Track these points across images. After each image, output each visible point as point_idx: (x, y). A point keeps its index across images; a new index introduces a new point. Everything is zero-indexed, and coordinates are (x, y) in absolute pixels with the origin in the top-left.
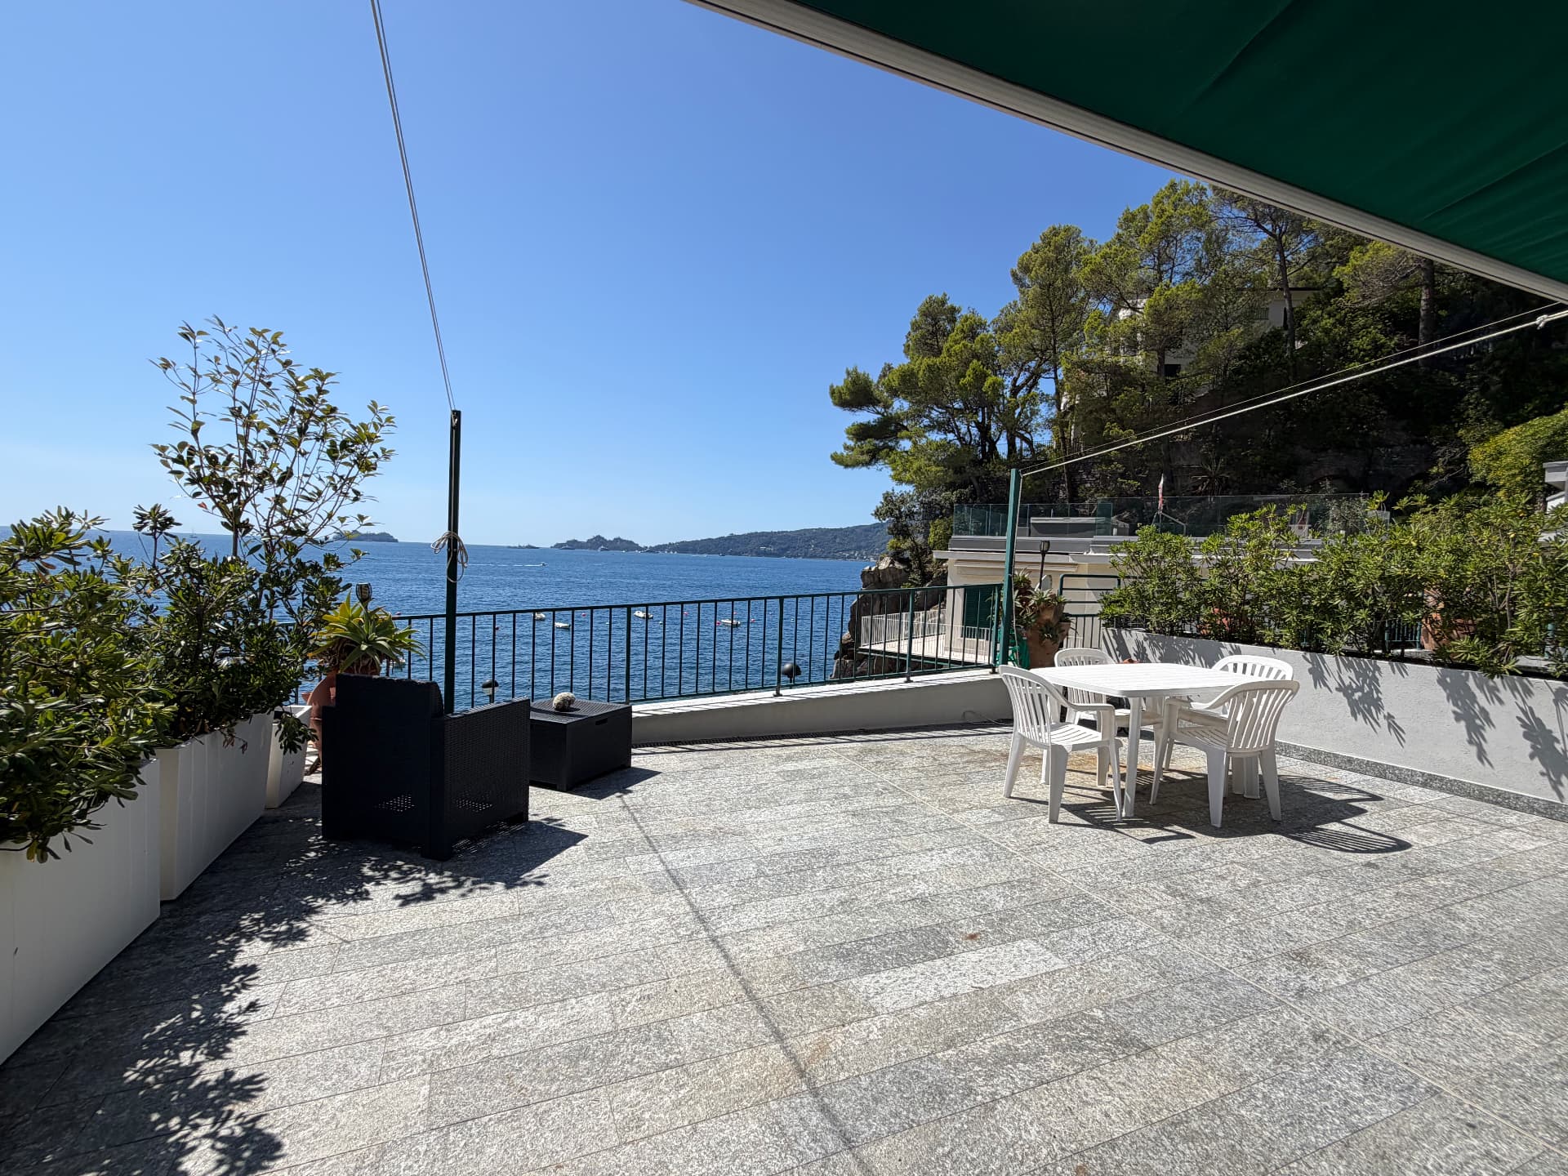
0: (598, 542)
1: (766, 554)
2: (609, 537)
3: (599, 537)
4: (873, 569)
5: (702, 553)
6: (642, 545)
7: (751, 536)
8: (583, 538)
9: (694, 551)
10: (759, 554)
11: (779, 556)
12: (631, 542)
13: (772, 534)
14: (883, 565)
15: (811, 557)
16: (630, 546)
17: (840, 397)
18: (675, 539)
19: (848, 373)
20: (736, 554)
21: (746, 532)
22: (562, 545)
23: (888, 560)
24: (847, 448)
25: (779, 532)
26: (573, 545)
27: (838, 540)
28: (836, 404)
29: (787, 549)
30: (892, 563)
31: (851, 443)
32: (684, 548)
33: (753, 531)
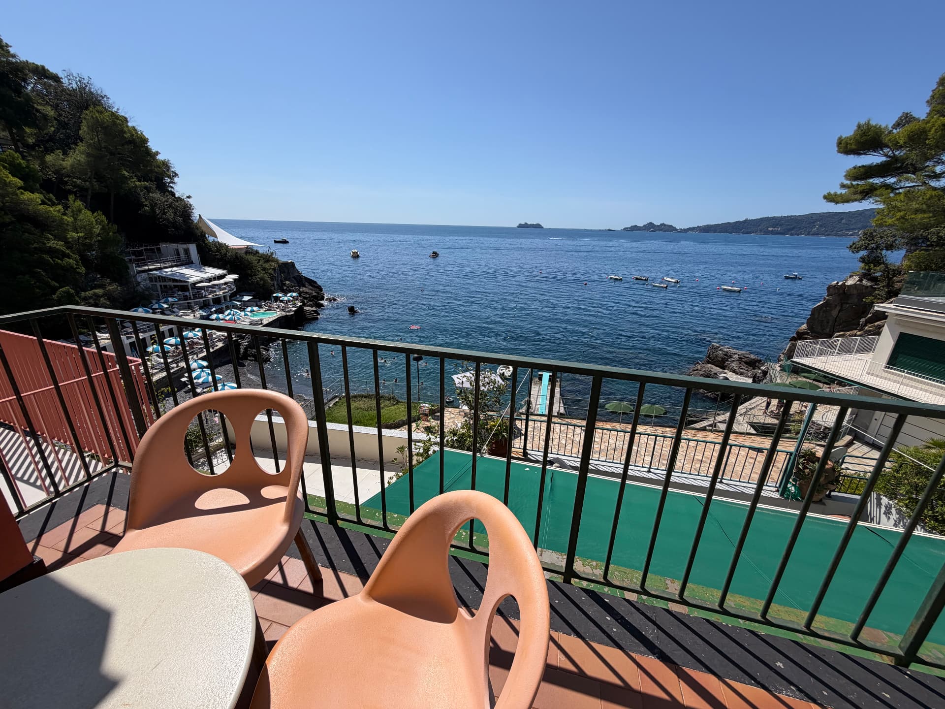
0: (650, 227)
1: (772, 233)
2: (657, 223)
3: (651, 223)
4: (840, 283)
5: (720, 232)
6: (678, 228)
7: (762, 220)
8: (641, 224)
9: (715, 231)
10: (767, 232)
11: (784, 234)
12: (671, 226)
13: (782, 218)
14: (850, 282)
15: (813, 235)
16: (671, 228)
17: (846, 147)
18: (702, 224)
19: (859, 126)
20: (747, 233)
21: (759, 217)
22: (627, 228)
23: (857, 278)
24: (843, 186)
25: (788, 217)
26: (634, 228)
27: (844, 221)
28: (839, 152)
29: (793, 229)
30: (860, 280)
31: (848, 182)
32: (707, 229)
33: (766, 216)
